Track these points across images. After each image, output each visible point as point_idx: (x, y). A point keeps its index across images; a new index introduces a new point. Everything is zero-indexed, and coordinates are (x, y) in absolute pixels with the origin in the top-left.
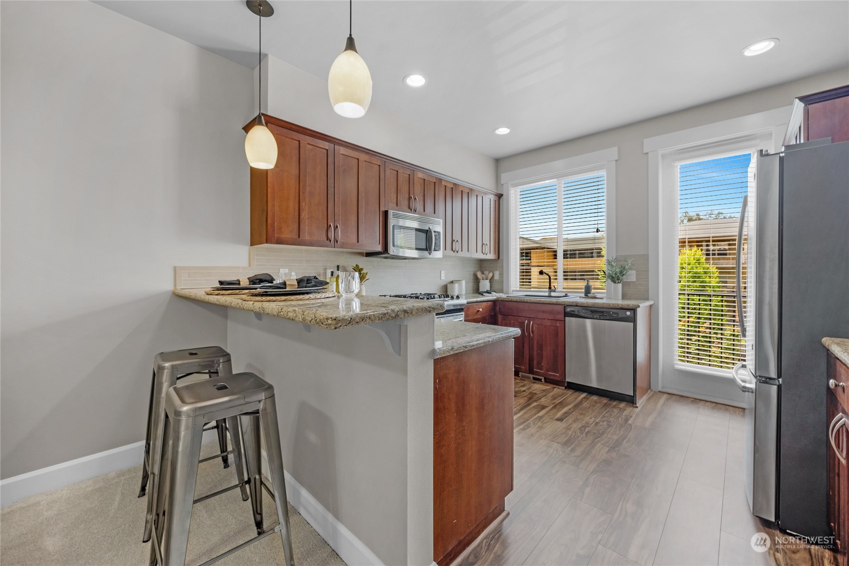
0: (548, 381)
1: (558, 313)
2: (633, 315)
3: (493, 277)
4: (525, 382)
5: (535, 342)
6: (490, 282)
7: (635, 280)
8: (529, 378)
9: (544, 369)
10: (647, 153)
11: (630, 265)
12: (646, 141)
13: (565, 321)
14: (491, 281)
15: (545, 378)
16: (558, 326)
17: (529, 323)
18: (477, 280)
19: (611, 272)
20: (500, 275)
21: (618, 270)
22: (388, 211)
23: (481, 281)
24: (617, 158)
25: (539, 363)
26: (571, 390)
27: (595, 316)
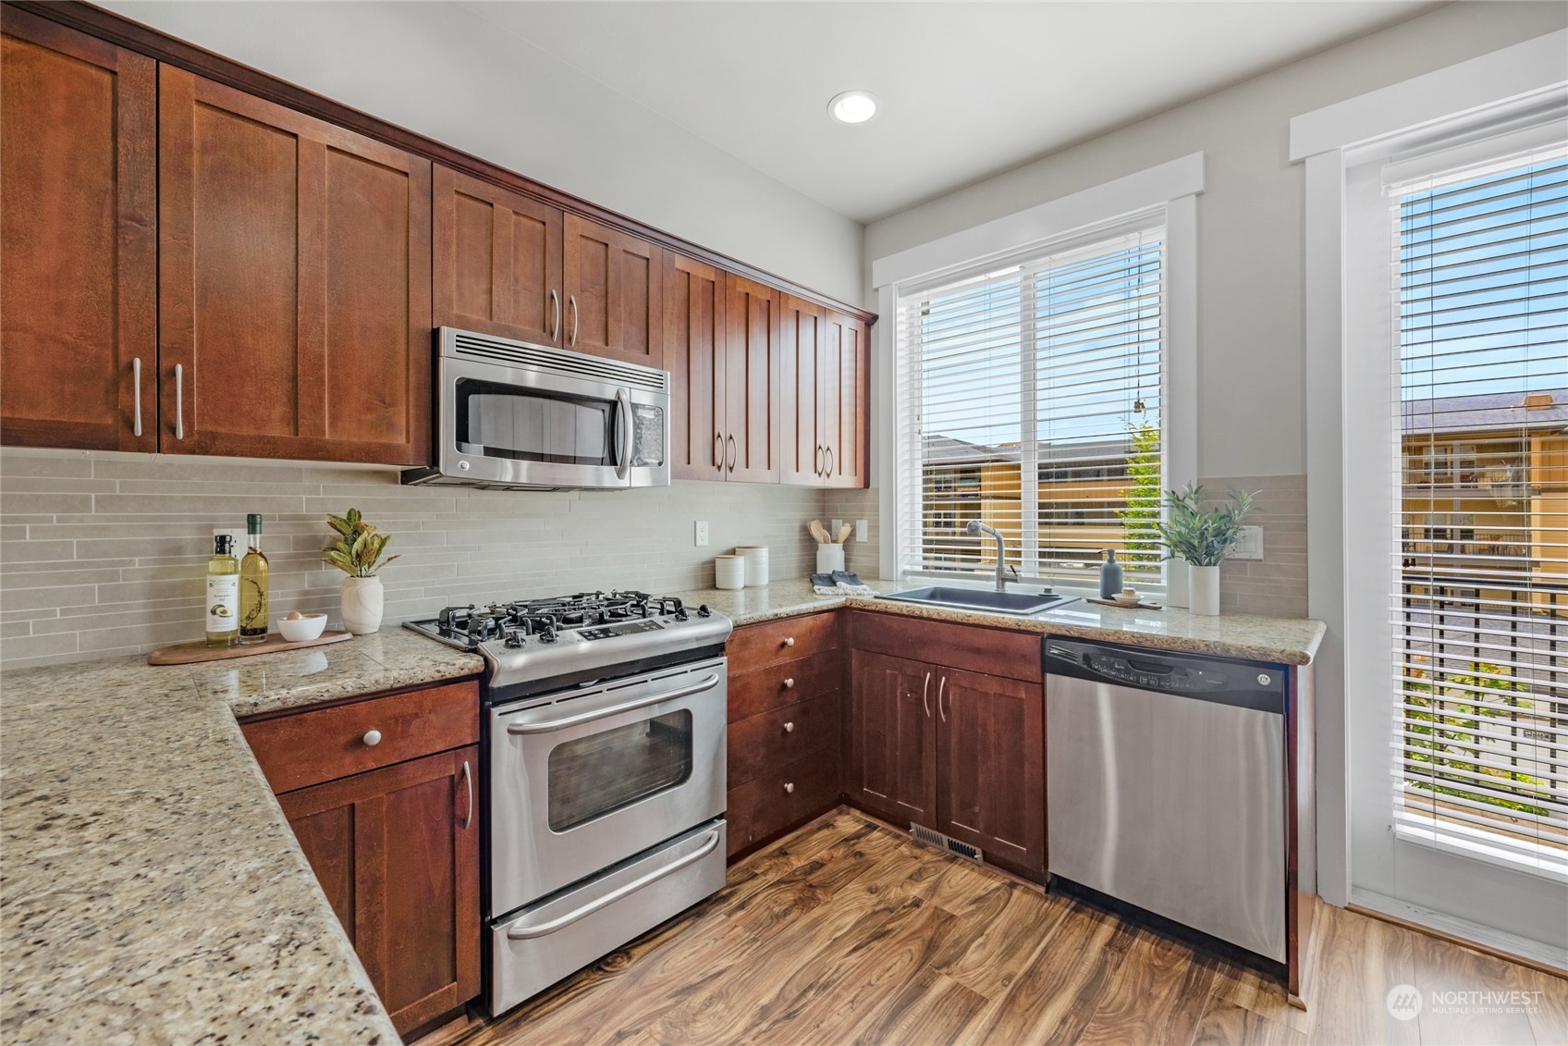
0: (994, 861)
1: (1024, 658)
2: (1280, 688)
3: (853, 534)
4: (927, 857)
5: (954, 740)
6: (846, 548)
7: (1259, 555)
8: (939, 842)
9: (982, 825)
10: (1301, 162)
11: (1246, 509)
12: (1296, 123)
13: (1043, 684)
14: (848, 545)
15: (984, 853)
16: (1021, 699)
17: (936, 680)
18: (810, 544)
19: (1183, 530)
20: (870, 529)
21: (1211, 525)
22: (438, 329)
23: (821, 546)
24: (1200, 187)
25: (966, 805)
26: (1064, 900)
27: (1145, 680)
